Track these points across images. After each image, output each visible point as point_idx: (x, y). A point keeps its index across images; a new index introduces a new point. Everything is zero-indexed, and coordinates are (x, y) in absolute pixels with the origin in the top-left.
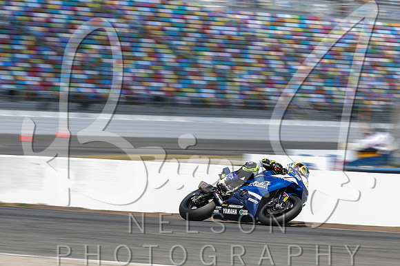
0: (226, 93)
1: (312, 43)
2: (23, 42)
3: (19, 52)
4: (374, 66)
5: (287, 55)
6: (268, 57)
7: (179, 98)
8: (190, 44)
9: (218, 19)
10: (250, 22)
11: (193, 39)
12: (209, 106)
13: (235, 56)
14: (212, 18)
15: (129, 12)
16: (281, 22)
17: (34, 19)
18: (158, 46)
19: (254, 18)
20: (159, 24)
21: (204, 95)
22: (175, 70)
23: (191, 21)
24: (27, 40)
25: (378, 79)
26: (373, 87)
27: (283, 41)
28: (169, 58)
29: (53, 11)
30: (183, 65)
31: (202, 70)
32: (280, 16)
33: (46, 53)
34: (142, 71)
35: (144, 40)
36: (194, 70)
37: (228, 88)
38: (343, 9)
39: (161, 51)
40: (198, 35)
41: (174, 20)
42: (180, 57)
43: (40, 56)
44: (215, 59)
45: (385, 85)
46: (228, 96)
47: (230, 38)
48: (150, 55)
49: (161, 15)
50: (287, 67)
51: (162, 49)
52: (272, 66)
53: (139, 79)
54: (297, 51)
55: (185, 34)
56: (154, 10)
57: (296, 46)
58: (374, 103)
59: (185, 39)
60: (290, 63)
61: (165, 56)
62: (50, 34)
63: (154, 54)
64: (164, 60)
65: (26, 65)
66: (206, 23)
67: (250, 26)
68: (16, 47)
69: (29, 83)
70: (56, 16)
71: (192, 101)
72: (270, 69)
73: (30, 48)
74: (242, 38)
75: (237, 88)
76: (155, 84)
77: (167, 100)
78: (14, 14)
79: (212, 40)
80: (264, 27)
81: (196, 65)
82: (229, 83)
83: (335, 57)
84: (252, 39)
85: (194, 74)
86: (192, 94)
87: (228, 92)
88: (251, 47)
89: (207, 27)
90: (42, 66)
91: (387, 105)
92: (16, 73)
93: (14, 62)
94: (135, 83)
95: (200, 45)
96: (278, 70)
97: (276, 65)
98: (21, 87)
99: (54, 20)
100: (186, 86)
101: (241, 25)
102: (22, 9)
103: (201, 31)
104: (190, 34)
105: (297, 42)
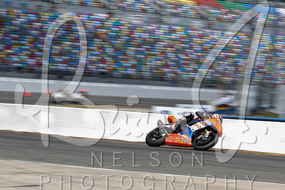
0: (142, 71)
1: (192, 43)
2: (26, 39)
3: (24, 45)
4: (227, 57)
5: (177, 50)
6: (166, 51)
7: (115, 73)
8: (123, 42)
9: (138, 29)
10: (156, 30)
11: (124, 40)
12: (132, 78)
13: (148, 50)
14: (135, 28)
15: (87, 24)
16: (174, 31)
17: (33, 26)
18: (103, 43)
19: (159, 28)
20: (104, 30)
21: (129, 72)
22: (113, 57)
23: (123, 30)
24: (29, 38)
25: (229, 65)
26: (226, 69)
27: (175, 42)
28: (110, 50)
29: (44, 22)
30: (118, 54)
31: (128, 57)
32: (173, 27)
33: (39, 46)
34: (94, 57)
35: (95, 40)
36: (124, 57)
37: (143, 68)
38: (210, 24)
39: (105, 46)
40: (127, 38)
41: (113, 29)
42: (117, 50)
43: (36, 48)
44: (136, 51)
45: (233, 68)
46: (143, 73)
47: (145, 39)
48: (100, 48)
49: (105, 25)
50: (177, 57)
51: (106, 45)
52: (169, 56)
53: (93, 62)
54: (183, 48)
55: (119, 37)
56: (102, 23)
57: (183, 45)
58: (226, 78)
59: (119, 39)
60: (179, 55)
61: (107, 49)
62: (42, 35)
63: (101, 48)
64: (107, 51)
65: (28, 52)
66: (132, 30)
67: (156, 33)
68: (22, 42)
69: (29, 63)
70: (46, 25)
71: (123, 75)
72: (168, 58)
73: (30, 43)
74: (152, 40)
75: (149, 68)
76: (101, 65)
77: (108, 74)
78: (22, 23)
79: (134, 41)
80: (165, 34)
81: (125, 54)
82: (143, 66)
83: (205, 52)
84: (157, 41)
85: (124, 60)
86: (122, 71)
87: (143, 70)
88: (156, 45)
89: (132, 33)
90: (37, 53)
91: (234, 80)
92: (22, 57)
93: (21, 50)
94: (90, 64)
95: (128, 43)
96: (172, 59)
97: (171, 55)
98: (25, 65)
99: (45, 27)
100: (119, 66)
101: (151, 32)
102: (27, 20)
103: (128, 35)
104: (122, 37)
105: (183, 43)
